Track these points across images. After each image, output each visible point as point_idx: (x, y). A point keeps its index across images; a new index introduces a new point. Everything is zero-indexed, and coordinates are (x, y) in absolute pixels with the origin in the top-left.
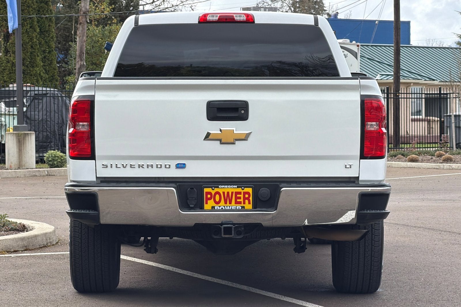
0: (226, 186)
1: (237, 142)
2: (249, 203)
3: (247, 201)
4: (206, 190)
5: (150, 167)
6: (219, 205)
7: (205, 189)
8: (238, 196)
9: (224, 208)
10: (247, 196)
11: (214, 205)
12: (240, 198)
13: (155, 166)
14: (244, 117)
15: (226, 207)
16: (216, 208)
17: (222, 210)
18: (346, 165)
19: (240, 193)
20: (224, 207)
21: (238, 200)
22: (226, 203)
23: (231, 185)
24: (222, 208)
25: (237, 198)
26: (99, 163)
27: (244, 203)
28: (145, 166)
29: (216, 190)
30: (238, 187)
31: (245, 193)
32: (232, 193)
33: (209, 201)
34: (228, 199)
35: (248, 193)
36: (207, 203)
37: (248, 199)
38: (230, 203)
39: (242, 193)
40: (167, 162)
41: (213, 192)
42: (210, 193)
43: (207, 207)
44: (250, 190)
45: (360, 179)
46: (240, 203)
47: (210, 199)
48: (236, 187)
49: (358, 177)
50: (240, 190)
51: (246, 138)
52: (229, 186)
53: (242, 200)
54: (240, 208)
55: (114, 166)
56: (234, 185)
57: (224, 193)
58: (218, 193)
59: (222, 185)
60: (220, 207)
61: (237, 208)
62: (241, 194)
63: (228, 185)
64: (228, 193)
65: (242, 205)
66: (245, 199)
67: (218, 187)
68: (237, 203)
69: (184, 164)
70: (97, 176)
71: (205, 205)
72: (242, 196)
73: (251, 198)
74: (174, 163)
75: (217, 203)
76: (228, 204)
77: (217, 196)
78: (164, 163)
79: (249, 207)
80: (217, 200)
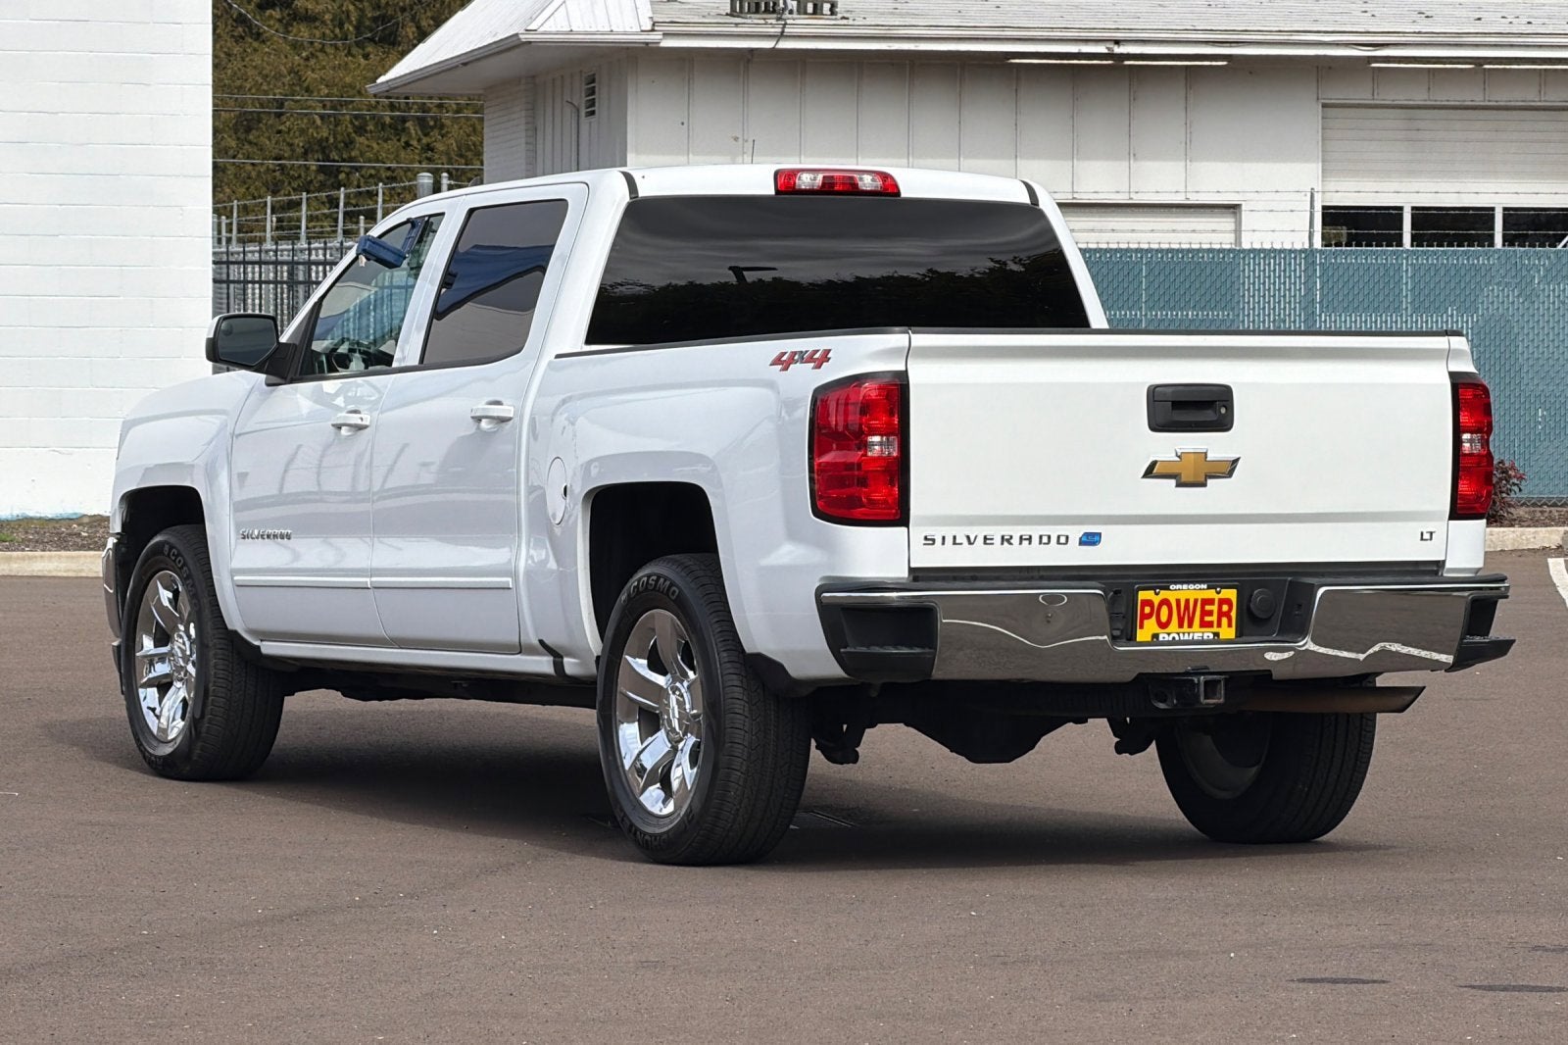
0: (1185, 586)
1: (1210, 482)
2: (1230, 625)
3: (1224, 620)
4: (1143, 595)
5: (1025, 543)
6: (1168, 630)
7: (1140, 593)
8: (1208, 608)
9: (1177, 638)
10: (1225, 608)
11: (1157, 630)
12: (1210, 613)
13: (1036, 540)
14: (1223, 424)
15: (1181, 635)
16: (1161, 639)
17: (1173, 642)
18: (1422, 534)
19: (1211, 602)
20: (1178, 634)
21: (1207, 619)
22: (1181, 625)
23: (1194, 583)
24: (1174, 638)
25: (1204, 613)
26: (917, 531)
27: (1219, 625)
28: (1015, 540)
29: (1164, 594)
30: (1209, 588)
31: (1222, 602)
32: (1196, 601)
33: (1146, 622)
34: (1185, 615)
35: (1228, 602)
36: (1141, 627)
37: (1228, 615)
38: (1190, 625)
39: (1216, 602)
40: (1063, 530)
41: (1156, 600)
42: (1149, 603)
43: (1143, 635)
44: (1231, 594)
45: (1448, 565)
46: (1210, 624)
47: (1149, 616)
48: (1205, 586)
49: (1444, 562)
50: (1211, 594)
51: (1229, 469)
52: (1192, 586)
53: (1214, 618)
54: (1211, 636)
55: (949, 540)
56: (1200, 583)
57: (1178, 602)
58: (1165, 602)
59: (1176, 583)
60: (1169, 634)
61: (1205, 638)
62: (1214, 604)
63: (1188, 583)
64: (1187, 601)
65: (1215, 630)
66: (1221, 614)
67: (1168, 589)
68: (1204, 624)
69: (1100, 534)
70: (912, 565)
71: (1139, 630)
72: (1215, 608)
73: (1233, 614)
74: (1076, 532)
75: (1163, 626)
76: (1186, 628)
77: (1165, 610)
78: (1054, 531)
79: (1228, 632)
80: (1164, 618)
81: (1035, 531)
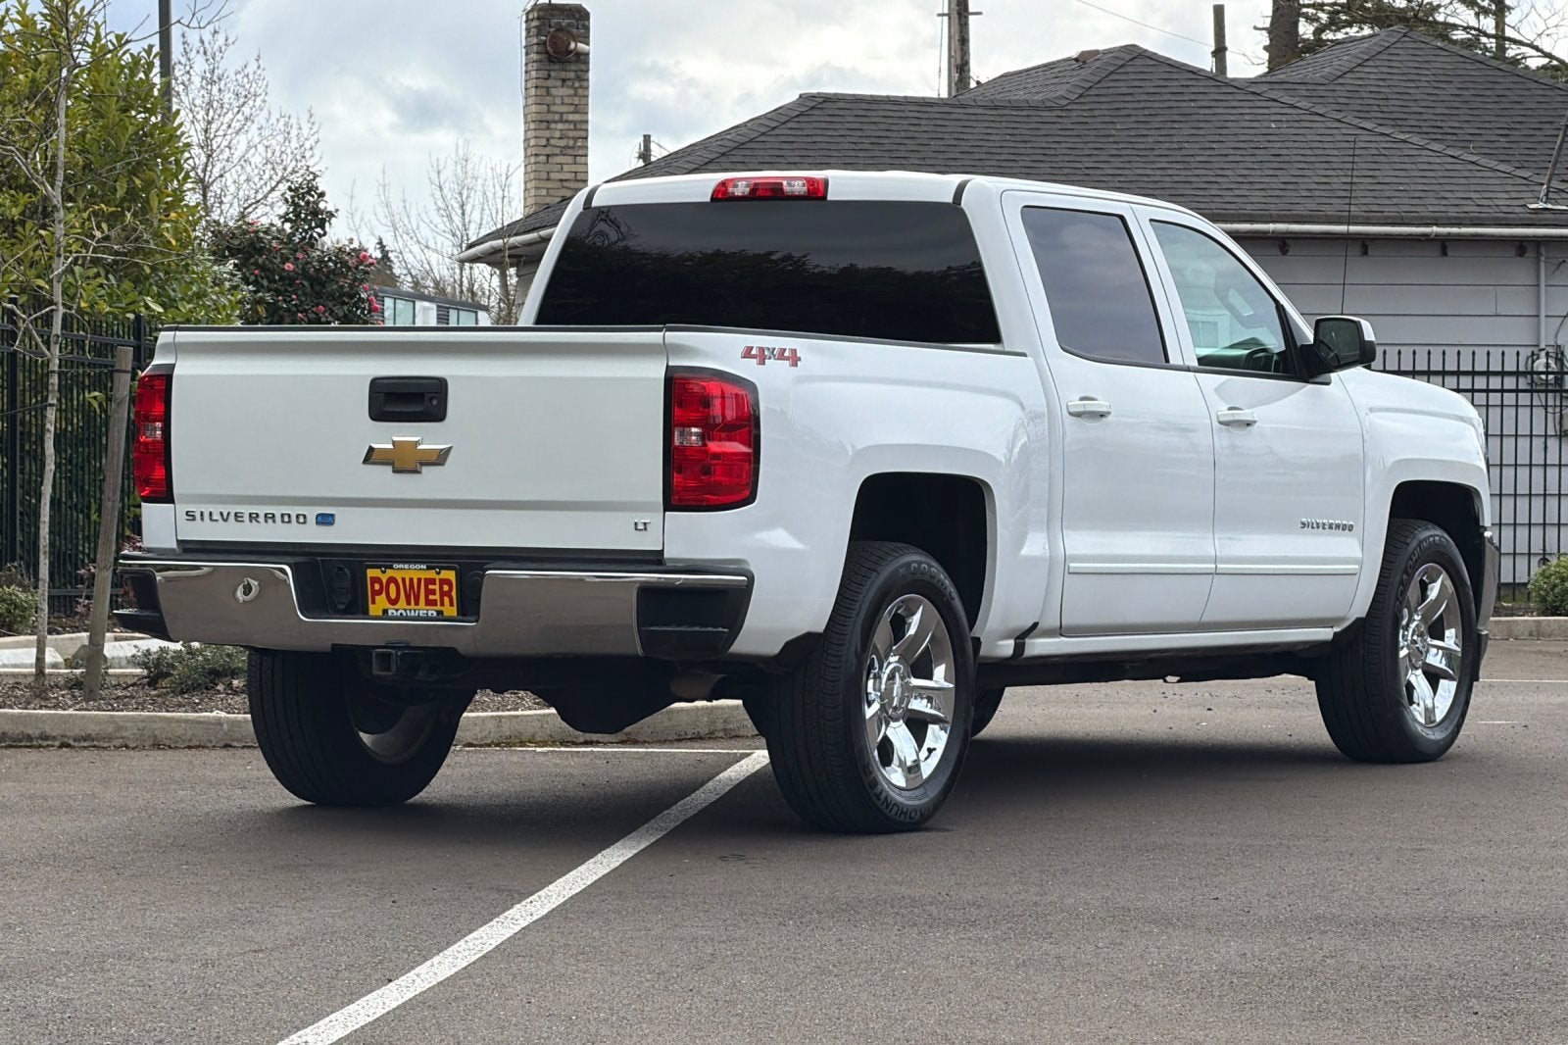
0: (406, 566)
1: (425, 469)
2: (452, 605)
3: (446, 599)
4: (371, 573)
5: (270, 521)
6: (396, 607)
7: (369, 571)
8: (431, 587)
9: (404, 614)
10: (446, 588)
11: (387, 605)
12: (433, 592)
13: (278, 518)
14: (437, 413)
15: (408, 612)
16: (390, 614)
17: (401, 618)
18: (636, 524)
19: (432, 581)
20: (405, 610)
21: (431, 597)
22: (409, 603)
23: (415, 563)
24: (401, 614)
25: (429, 592)
26: (181, 509)
27: (442, 604)
28: (261, 519)
29: (390, 573)
30: (429, 568)
31: (443, 582)
32: (419, 580)
33: (377, 598)
35: (448, 582)
36: (374, 602)
37: (448, 594)
38: (417, 603)
39: (438, 583)
40: (301, 510)
41: (384, 578)
42: (377, 580)
43: (374, 609)
44: (451, 575)
45: (666, 555)
46: (433, 603)
47: (379, 593)
48: (425, 567)
49: (663, 550)
50: (432, 574)
51: (440, 458)
52: (412, 566)
53: (437, 597)
54: (435, 614)
55: (206, 516)
56: (421, 563)
57: (404, 580)
58: (392, 580)
59: (399, 562)
60: (397, 610)
61: (430, 615)
62: (435, 584)
63: (409, 563)
64: (411, 580)
65: (439, 608)
66: (443, 594)
67: (391, 567)
68: (429, 603)
69: (332, 515)
70: (179, 538)
71: (371, 607)
72: (436, 587)
73: (454, 594)
74: (312, 513)
75: (394, 602)
76: (413, 606)
77: (392, 587)
78: (294, 511)
79: (451, 611)
80: (393, 595)
81: (278, 511)
